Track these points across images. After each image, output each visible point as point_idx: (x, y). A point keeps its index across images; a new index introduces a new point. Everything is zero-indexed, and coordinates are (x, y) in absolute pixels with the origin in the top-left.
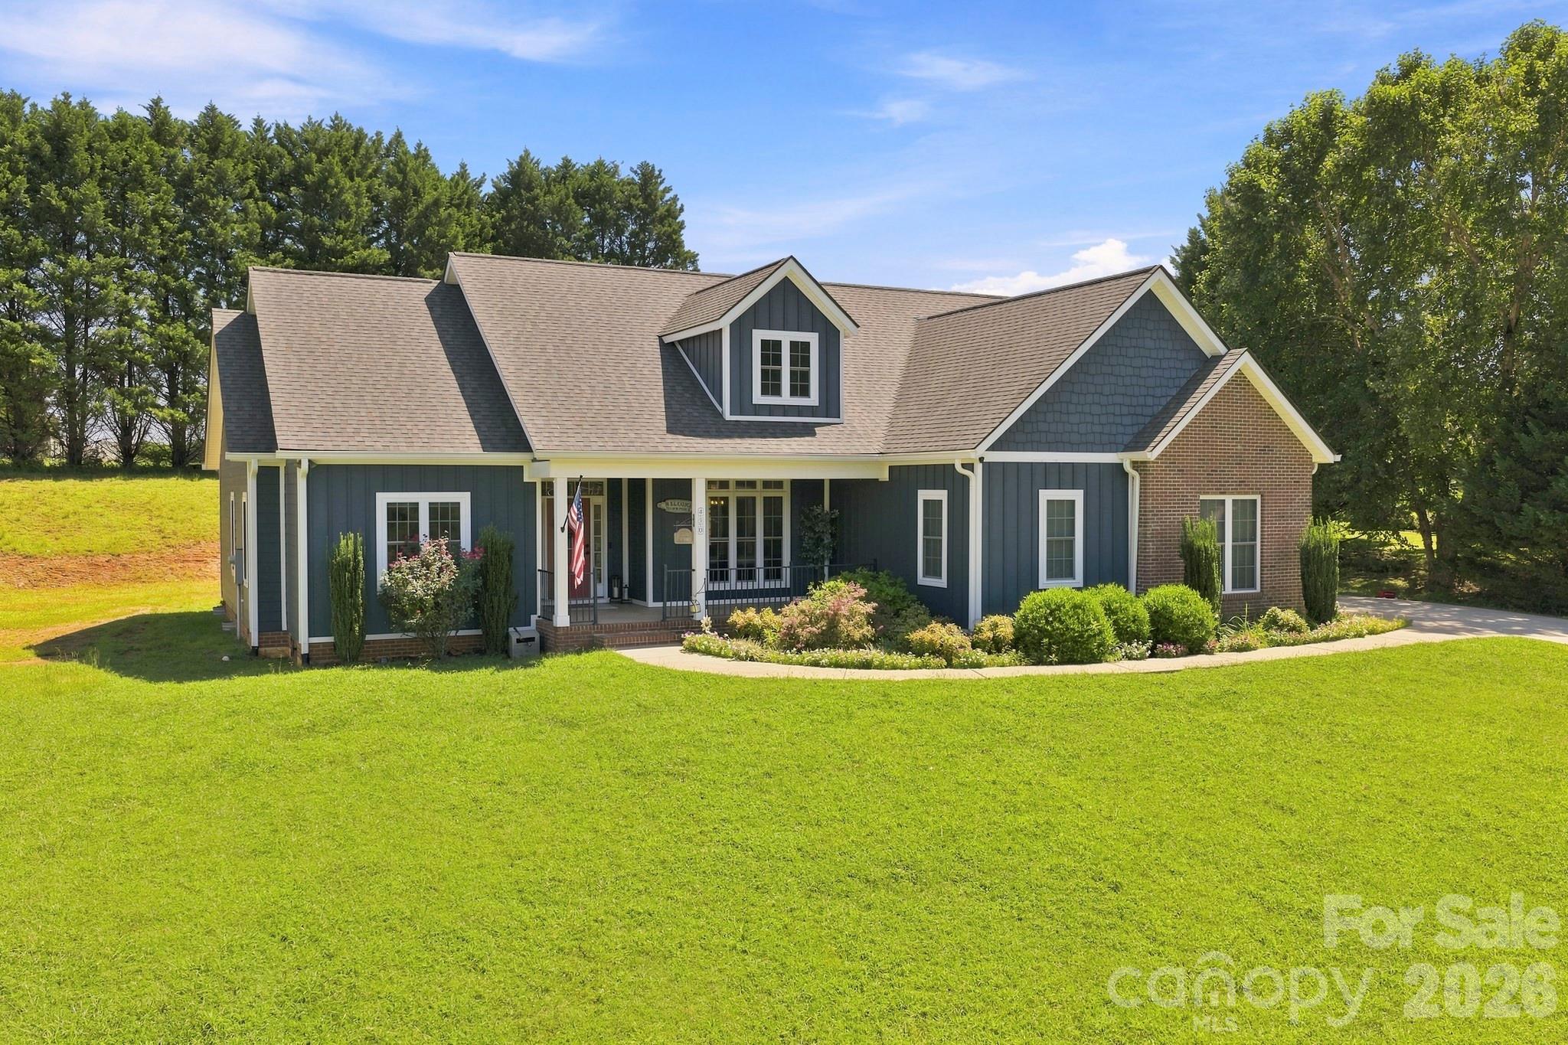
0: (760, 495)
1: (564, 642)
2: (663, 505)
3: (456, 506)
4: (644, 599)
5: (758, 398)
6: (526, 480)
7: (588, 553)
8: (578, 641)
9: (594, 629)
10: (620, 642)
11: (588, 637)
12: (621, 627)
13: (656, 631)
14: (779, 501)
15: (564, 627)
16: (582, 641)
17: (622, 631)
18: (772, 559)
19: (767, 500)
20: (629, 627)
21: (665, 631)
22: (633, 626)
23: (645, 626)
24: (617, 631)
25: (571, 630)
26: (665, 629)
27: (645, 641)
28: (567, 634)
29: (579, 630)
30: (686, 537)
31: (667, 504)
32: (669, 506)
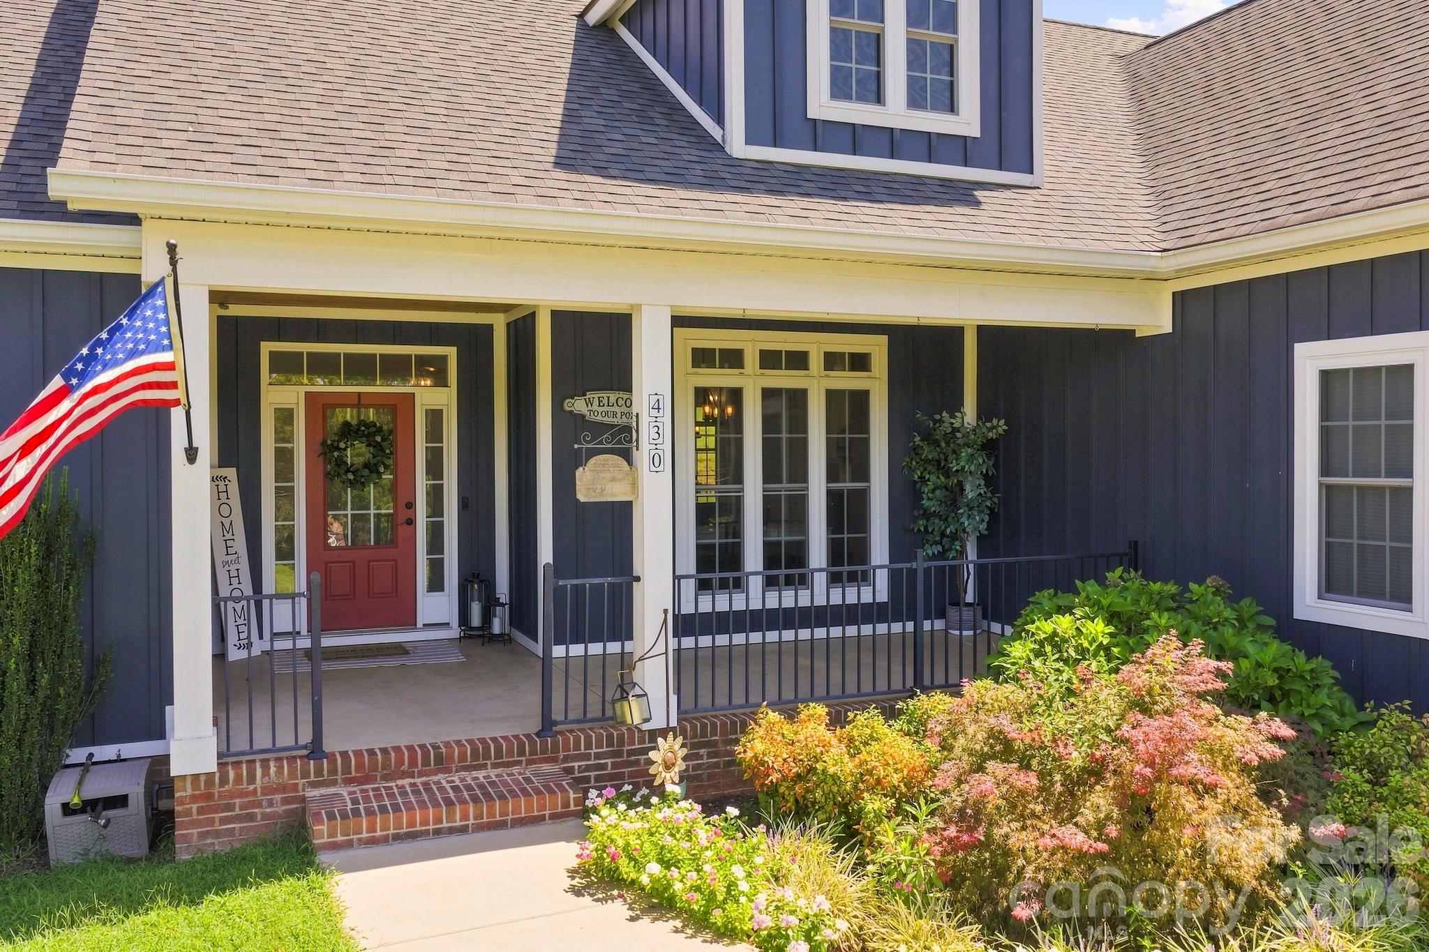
0: (816, 384)
1: (196, 824)
2: (578, 405)
4: (533, 632)
5: (823, 105)
7: (411, 522)
8: (251, 817)
9: (305, 774)
10: (372, 829)
11: (285, 801)
12: (400, 762)
13: (515, 770)
14: (860, 400)
15: (196, 777)
16: (265, 816)
17: (404, 775)
18: (846, 536)
19: (833, 397)
20: (426, 762)
21: (546, 767)
22: (439, 759)
23: (479, 754)
24: (386, 778)
25: (224, 780)
26: (547, 760)
27: (465, 817)
28: (209, 796)
29: (252, 779)
30: (613, 480)
31: (589, 403)
32: (595, 407)
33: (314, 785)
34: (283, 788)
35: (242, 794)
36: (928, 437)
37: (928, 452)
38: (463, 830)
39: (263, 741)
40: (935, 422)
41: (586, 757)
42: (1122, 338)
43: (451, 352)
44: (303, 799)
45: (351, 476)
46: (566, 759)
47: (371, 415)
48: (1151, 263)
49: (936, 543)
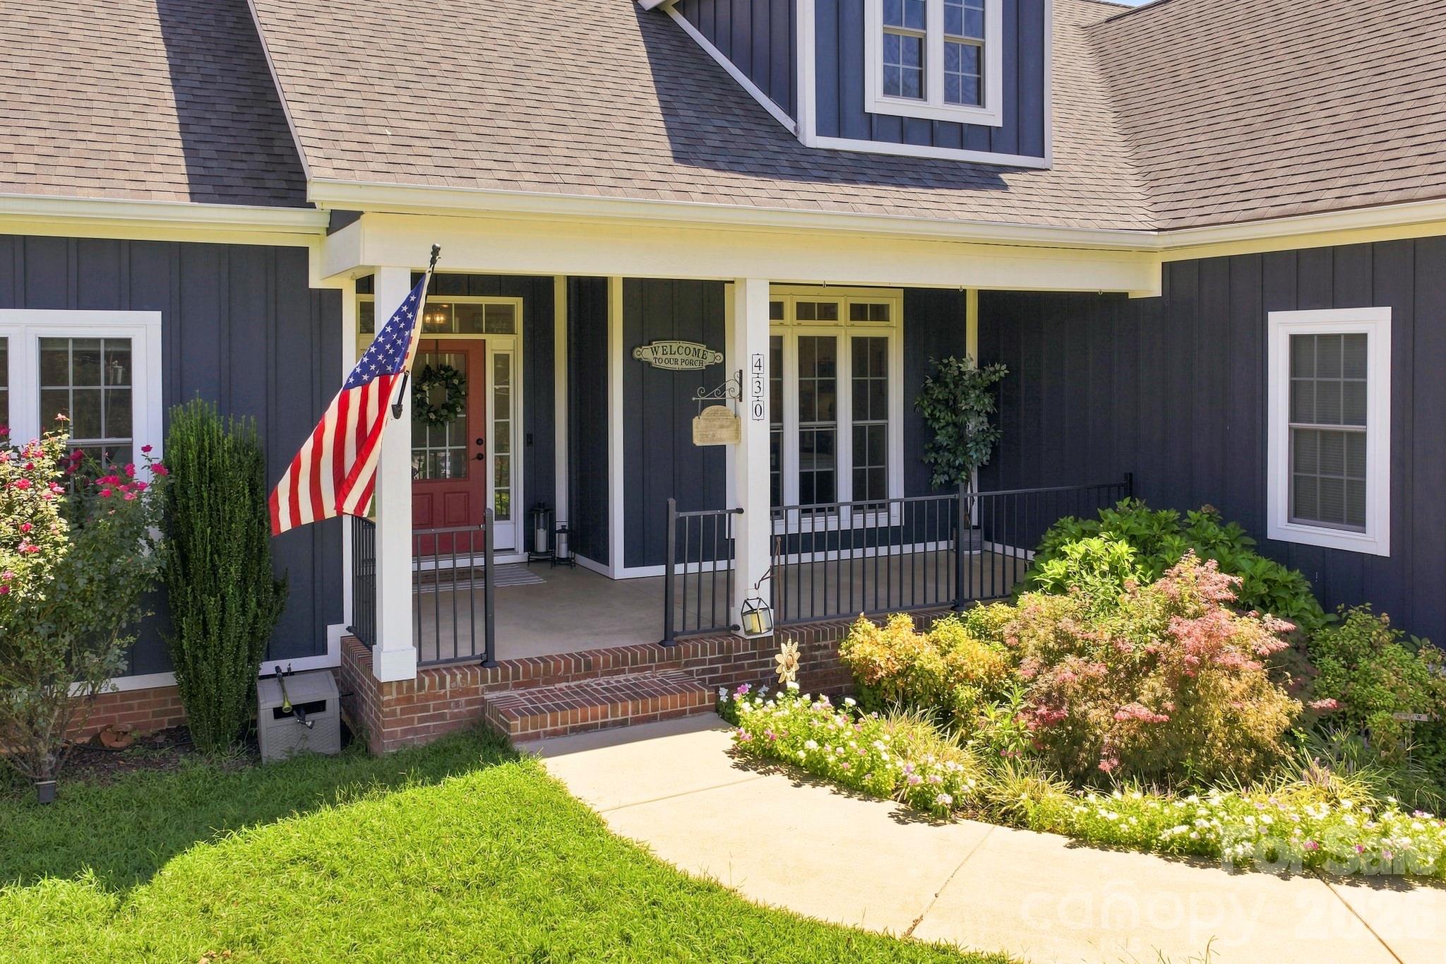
0: (844, 332)
1: (399, 723)
2: (646, 353)
3: (121, 352)
4: (603, 556)
5: (877, 101)
6: (315, 282)
7: (482, 457)
8: (442, 717)
9: (484, 680)
10: (554, 723)
11: (469, 703)
12: (558, 668)
13: (648, 673)
14: (880, 345)
15: (400, 682)
16: (453, 716)
17: (560, 680)
18: (867, 467)
19: (858, 344)
20: (578, 668)
21: (671, 671)
22: (588, 664)
23: (619, 661)
24: (547, 682)
25: (421, 686)
26: (672, 666)
27: (625, 712)
28: (409, 699)
29: (443, 685)
30: (722, 427)
31: (655, 351)
32: (660, 355)
33: (491, 689)
34: (466, 692)
35: (436, 697)
36: (938, 379)
37: (939, 393)
38: (623, 723)
39: (447, 652)
40: (946, 366)
41: (702, 662)
42: (1116, 301)
43: (517, 303)
44: (483, 701)
45: (433, 416)
46: (687, 664)
47: (448, 360)
48: (1150, 240)
49: (944, 473)
